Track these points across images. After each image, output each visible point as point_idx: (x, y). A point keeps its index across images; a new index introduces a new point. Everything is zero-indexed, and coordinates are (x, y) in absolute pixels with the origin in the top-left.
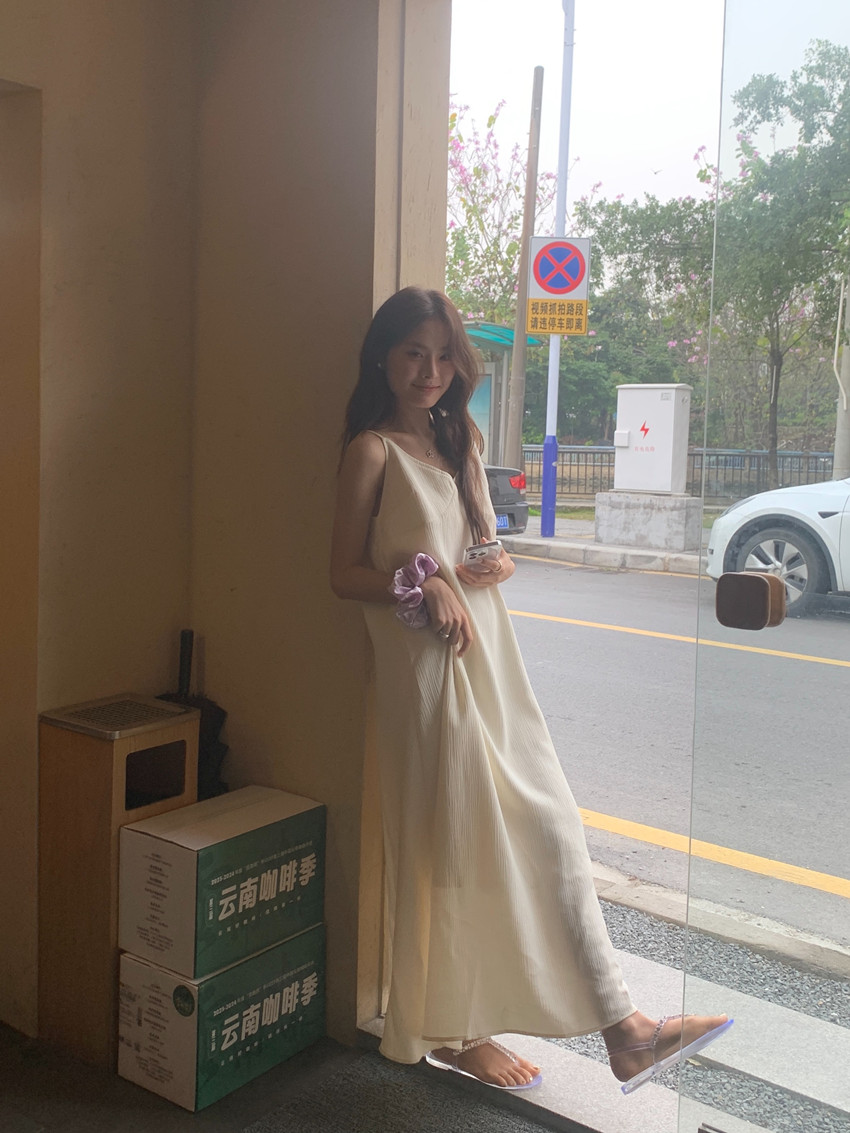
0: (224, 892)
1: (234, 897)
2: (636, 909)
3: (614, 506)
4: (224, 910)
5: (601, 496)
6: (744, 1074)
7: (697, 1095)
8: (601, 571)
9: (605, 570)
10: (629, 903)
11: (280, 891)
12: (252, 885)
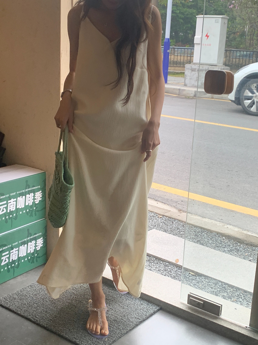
0: (1, 204)
1: (6, 206)
2: (178, 220)
3: (193, 70)
4: (1, 210)
5: (187, 66)
6: (211, 278)
7: (192, 285)
8: (186, 98)
9: (187, 98)
10: (176, 218)
11: (26, 205)
12: (13, 202)
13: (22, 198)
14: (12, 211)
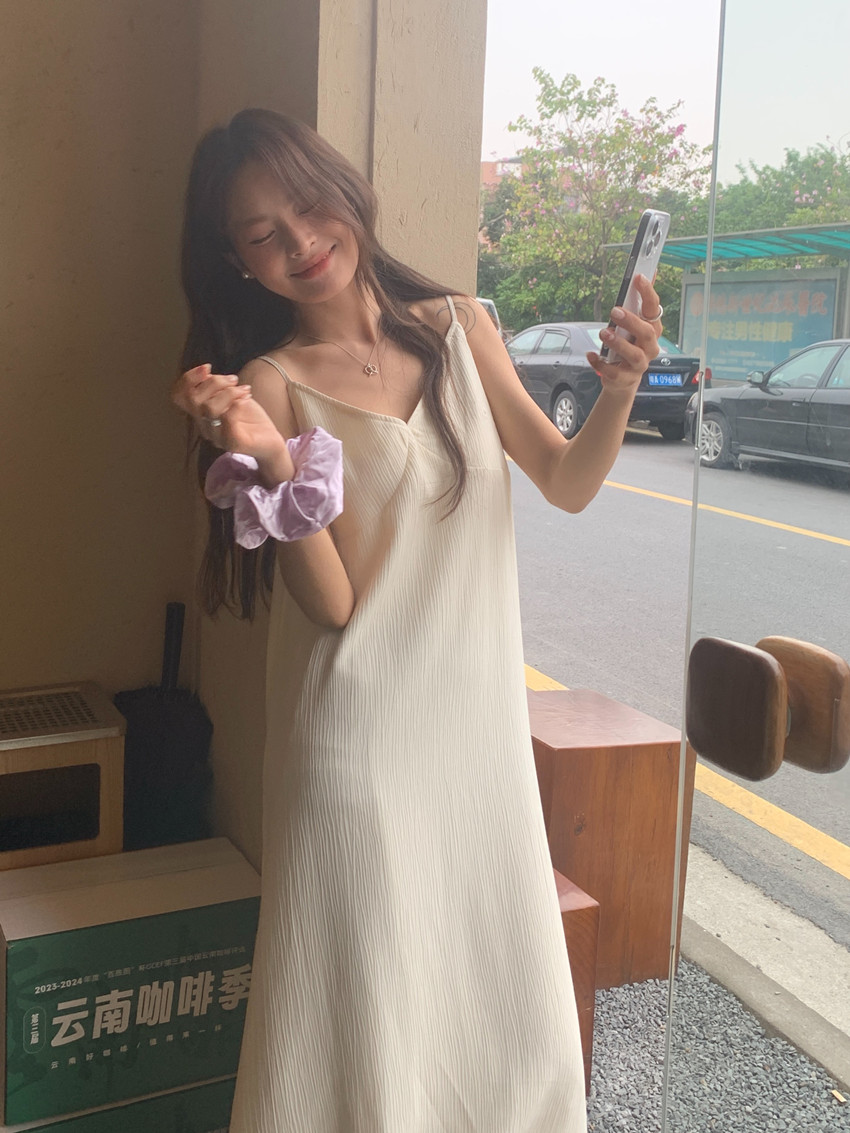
0: (61, 1006)
1: (84, 1014)
4: (63, 1030)
11: (179, 1013)
12: (119, 1000)
13: (161, 986)
14: (114, 1033)
